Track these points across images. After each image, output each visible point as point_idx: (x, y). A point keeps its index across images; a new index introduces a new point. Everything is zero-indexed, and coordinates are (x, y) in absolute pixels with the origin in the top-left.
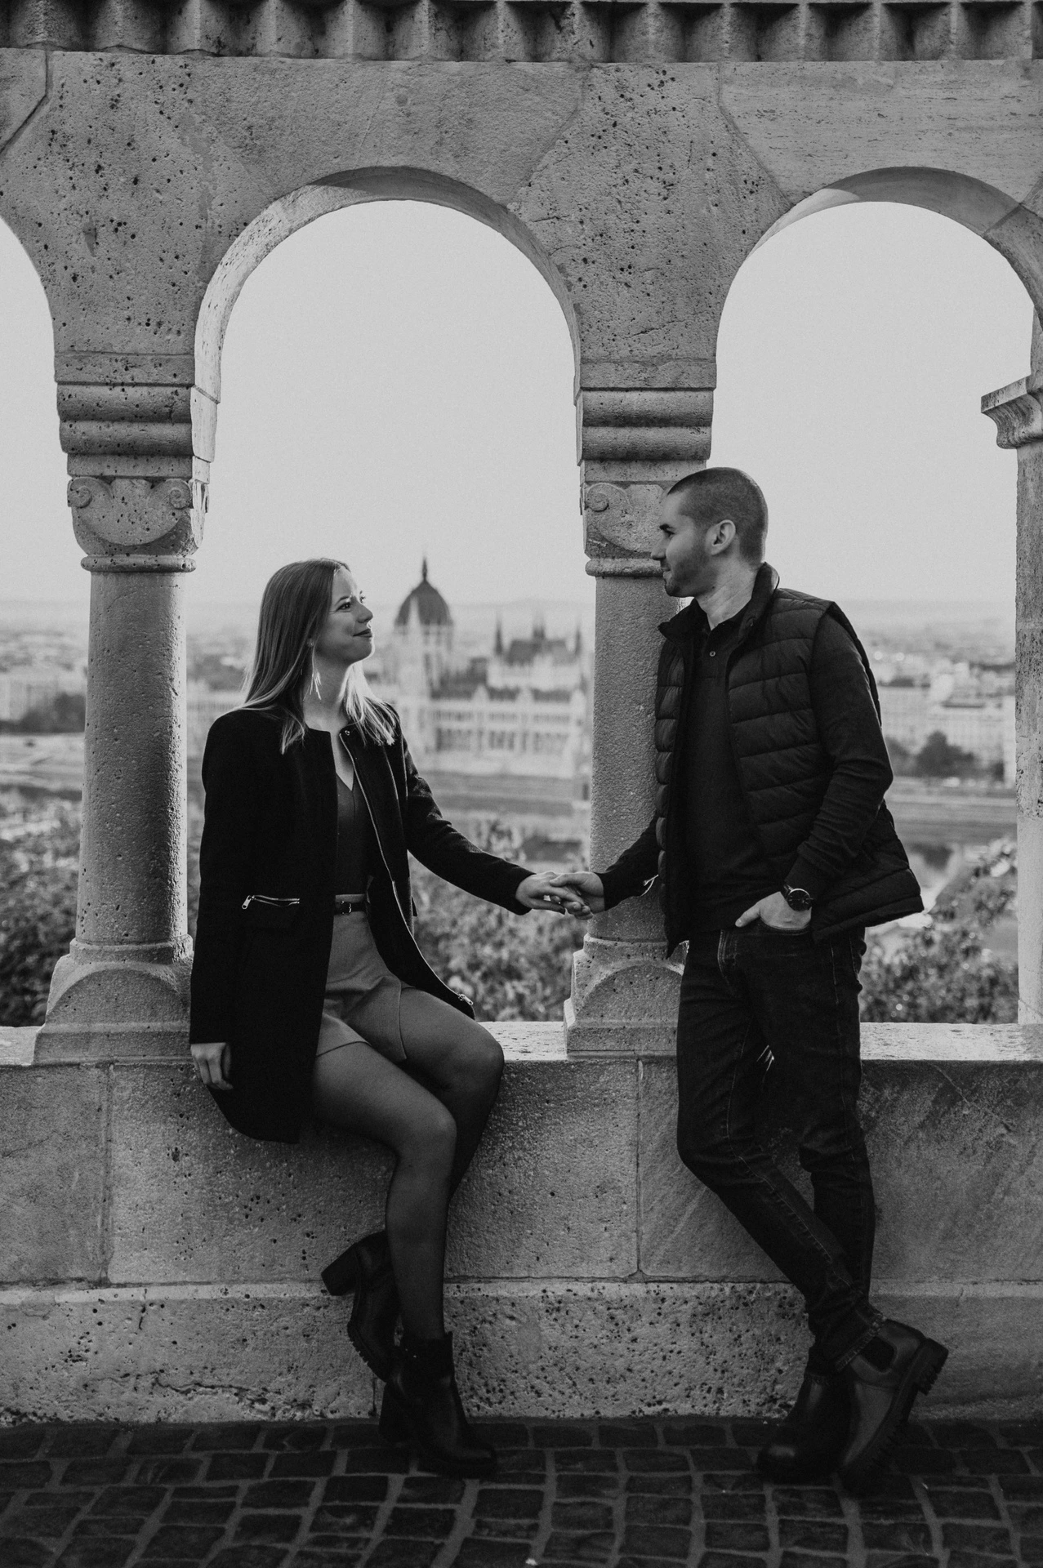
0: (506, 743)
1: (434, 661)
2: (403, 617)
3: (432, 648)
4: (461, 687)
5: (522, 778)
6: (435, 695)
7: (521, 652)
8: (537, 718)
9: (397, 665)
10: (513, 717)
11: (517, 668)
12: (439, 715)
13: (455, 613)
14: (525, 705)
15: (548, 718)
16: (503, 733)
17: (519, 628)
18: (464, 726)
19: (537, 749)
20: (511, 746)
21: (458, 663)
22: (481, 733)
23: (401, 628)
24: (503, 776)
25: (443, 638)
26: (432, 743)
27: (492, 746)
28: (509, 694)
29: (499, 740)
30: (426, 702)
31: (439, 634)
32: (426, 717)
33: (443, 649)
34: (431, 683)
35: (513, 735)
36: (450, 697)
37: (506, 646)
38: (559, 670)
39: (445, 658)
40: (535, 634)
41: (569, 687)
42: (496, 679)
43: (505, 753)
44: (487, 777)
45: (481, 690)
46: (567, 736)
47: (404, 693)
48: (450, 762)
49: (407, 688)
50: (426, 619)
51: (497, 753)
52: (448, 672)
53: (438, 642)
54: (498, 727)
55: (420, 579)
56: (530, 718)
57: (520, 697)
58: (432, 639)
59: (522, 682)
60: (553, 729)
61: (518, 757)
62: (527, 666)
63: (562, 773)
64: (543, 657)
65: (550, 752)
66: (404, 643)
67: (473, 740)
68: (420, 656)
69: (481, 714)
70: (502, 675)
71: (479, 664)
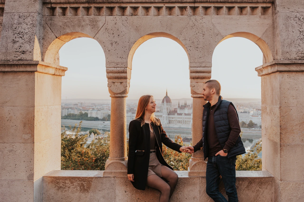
0: (180, 122)
1: (168, 109)
2: (163, 102)
3: (168, 107)
4: (173, 113)
5: (183, 128)
6: (168, 114)
7: (183, 107)
8: (185, 118)
9: (162, 110)
10: (181, 118)
11: (182, 110)
12: (169, 118)
13: (172, 101)
14: (183, 116)
15: (187, 118)
17: (182, 103)
18: (173, 119)
19: (185, 124)
21: (172, 109)
22: (176, 120)
23: (163, 103)
24: (180, 128)
26: (168, 123)
27: (178, 123)
28: (181, 114)
29: (179, 122)
30: (167, 115)
31: (169, 104)
32: (167, 118)
33: (170, 107)
34: (168, 112)
36: (171, 115)
37: (180, 107)
38: (189, 110)
39: (170, 108)
40: (185, 104)
41: (191, 113)
42: (178, 112)
43: (180, 124)
44: (177, 128)
45: (176, 113)
46: (190, 121)
47: (163, 114)
48: (171, 125)
49: (164, 113)
50: (167, 102)
51: (179, 124)
52: (171, 111)
53: (169, 106)
54: (179, 120)
55: (166, 95)
56: (184, 118)
57: (183, 115)
58: (168, 105)
59: (183, 112)
60: (188, 120)
61: (182, 125)
62: (184, 110)
63: (190, 127)
64: (186, 108)
65: (187, 124)
66: (163, 106)
67: (175, 122)
68: (166, 108)
69: (176, 117)
70: (180, 111)
71: (176, 109)
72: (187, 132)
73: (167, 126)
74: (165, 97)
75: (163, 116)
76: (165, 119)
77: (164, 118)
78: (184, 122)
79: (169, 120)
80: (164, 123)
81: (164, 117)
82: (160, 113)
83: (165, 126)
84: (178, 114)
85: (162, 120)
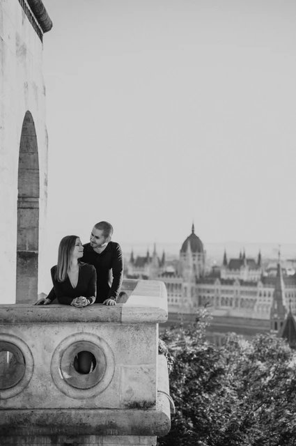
0: (229, 303)
1: (197, 267)
2: (184, 249)
3: (196, 262)
4: (209, 279)
5: (236, 318)
6: (198, 282)
7: (235, 264)
8: (242, 292)
9: (182, 269)
10: (232, 292)
11: (233, 271)
12: (200, 290)
13: (205, 248)
14: (236, 287)
15: (247, 293)
16: (227, 298)
17: (234, 254)
18: (211, 295)
19: (242, 306)
20: (231, 305)
21: (208, 269)
22: (218, 298)
23: (183, 253)
24: (228, 317)
25: (201, 258)
26: (197, 303)
27: (222, 304)
28: (230, 282)
29: (226, 302)
30: (194, 285)
31: (199, 256)
32: (194, 291)
33: (201, 262)
34: (196, 276)
35: (232, 299)
36: (204, 283)
37: (228, 261)
38: (251, 272)
39: (202, 266)
40: (241, 256)
42: (224, 275)
43: (228, 307)
44: (220, 317)
45: (218, 280)
46: (256, 300)
47: (184, 281)
49: (186, 279)
50: (194, 250)
51: (225, 307)
52: (203, 272)
53: (199, 260)
54: (225, 296)
55: (191, 233)
56: (239, 292)
57: (235, 283)
58: (197, 258)
59: (235, 277)
60: (250, 297)
61: (234, 309)
62: (237, 270)
63: (254, 316)
64: (245, 266)
65: (248, 307)
66: (185, 259)
67: (214, 301)
68: (191, 265)
69: (218, 290)
70: (227, 274)
71: (216, 269)
74: (188, 238)
75: (184, 285)
76: (189, 295)
77: (186, 291)
78: (239, 302)
79: (200, 297)
80: (186, 304)
81: (186, 288)
82: (176, 279)
83: (188, 312)
84: (224, 282)
85: (180, 296)
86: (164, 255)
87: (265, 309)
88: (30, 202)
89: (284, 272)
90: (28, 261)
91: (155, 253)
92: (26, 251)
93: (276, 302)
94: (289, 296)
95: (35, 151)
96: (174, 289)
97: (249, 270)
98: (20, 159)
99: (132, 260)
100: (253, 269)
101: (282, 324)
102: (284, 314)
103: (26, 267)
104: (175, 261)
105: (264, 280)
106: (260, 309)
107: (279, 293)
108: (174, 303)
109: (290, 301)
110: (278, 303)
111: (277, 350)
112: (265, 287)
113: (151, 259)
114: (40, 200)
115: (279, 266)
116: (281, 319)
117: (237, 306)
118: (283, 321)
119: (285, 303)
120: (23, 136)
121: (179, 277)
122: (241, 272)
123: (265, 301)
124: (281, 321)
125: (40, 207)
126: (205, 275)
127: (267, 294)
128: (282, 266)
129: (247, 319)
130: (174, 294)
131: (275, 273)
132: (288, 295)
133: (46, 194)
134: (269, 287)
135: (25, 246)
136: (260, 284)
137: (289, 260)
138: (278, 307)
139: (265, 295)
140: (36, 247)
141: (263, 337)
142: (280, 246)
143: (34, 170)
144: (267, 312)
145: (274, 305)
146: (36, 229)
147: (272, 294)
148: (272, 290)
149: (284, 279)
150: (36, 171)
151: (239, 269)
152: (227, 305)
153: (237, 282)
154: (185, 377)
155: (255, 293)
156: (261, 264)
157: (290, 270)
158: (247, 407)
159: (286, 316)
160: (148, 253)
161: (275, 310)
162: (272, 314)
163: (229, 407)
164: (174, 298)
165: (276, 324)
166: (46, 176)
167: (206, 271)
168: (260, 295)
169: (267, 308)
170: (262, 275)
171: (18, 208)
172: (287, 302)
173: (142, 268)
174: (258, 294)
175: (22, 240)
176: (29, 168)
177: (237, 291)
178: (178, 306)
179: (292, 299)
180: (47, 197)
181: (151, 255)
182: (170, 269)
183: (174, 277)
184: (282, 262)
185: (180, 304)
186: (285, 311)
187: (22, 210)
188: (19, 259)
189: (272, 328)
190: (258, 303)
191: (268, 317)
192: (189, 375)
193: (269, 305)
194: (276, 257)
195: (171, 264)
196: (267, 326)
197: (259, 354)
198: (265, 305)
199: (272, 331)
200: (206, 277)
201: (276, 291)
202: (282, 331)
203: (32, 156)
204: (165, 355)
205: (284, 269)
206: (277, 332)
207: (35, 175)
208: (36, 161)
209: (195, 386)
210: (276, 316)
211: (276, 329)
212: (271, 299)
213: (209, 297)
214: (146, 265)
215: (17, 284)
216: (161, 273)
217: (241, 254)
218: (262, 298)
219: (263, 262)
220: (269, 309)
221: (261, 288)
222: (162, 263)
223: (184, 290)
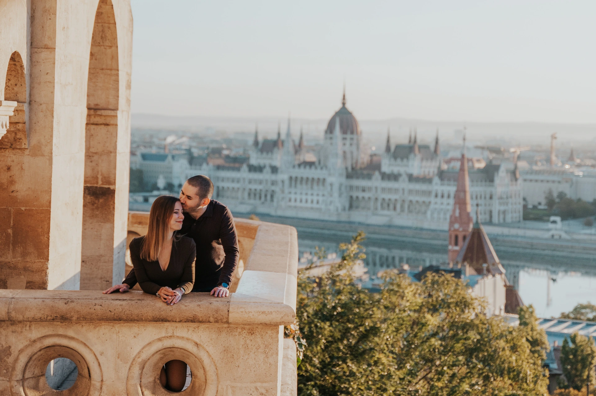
0: (391, 206)
1: (349, 156)
2: (330, 129)
3: (347, 148)
4: (365, 172)
6: (349, 176)
7: (402, 152)
8: (410, 191)
9: (326, 158)
10: (396, 191)
11: (399, 161)
12: (351, 188)
13: (362, 127)
14: (403, 184)
15: (417, 192)
16: (390, 200)
18: (366, 195)
19: (410, 211)
20: (395, 209)
21: (364, 158)
22: (376, 199)
23: (329, 135)
24: (390, 226)
25: (355, 141)
26: (347, 205)
27: (383, 208)
28: (394, 177)
29: (387, 205)
30: (343, 180)
31: (352, 139)
32: (343, 188)
33: (354, 148)
34: (347, 168)
35: (396, 200)
36: (358, 178)
37: (393, 148)
38: (424, 163)
39: (355, 153)
40: (410, 141)
41: (431, 174)
42: (385, 168)
43: (391, 213)
44: (379, 226)
45: (377, 174)
46: (430, 203)
47: (330, 175)
48: (358, 216)
49: (332, 171)
50: (344, 131)
51: (386, 212)
52: (357, 163)
53: (351, 145)
54: (387, 196)
55: (340, 106)
56: (406, 192)
57: (401, 179)
58: (348, 142)
59: (402, 170)
60: (421, 199)
61: (399, 214)
62: (405, 160)
63: (426, 225)
64: (415, 155)
65: (418, 213)
66: (331, 144)
67: (372, 204)
68: (340, 152)
69: (376, 188)
70: (390, 165)
71: (375, 159)
72: (416, 243)
73: (344, 217)
74: (337, 114)
75: (330, 180)
76: (336, 194)
77: (331, 189)
78: (406, 206)
79: (351, 197)
80: (332, 208)
81: (331, 185)
82: (319, 171)
83: (334, 218)
84: (386, 177)
85: (323, 195)
86: (301, 138)
87: (442, 216)
88: (105, 116)
89: (470, 164)
90: (101, 200)
91: (288, 134)
92: (98, 186)
93: (457, 206)
94: (477, 198)
95: (114, 44)
96: (315, 187)
97: (422, 160)
98: (92, 54)
99: (256, 143)
100: (427, 159)
101: (464, 238)
102: (468, 224)
103: (97, 208)
104: (316, 145)
105: (441, 174)
106: (435, 215)
107: (462, 194)
108: (315, 205)
109: (477, 205)
110: (460, 209)
111: (455, 296)
112: (442, 185)
113: (283, 142)
114: (119, 114)
115: (463, 156)
116: (464, 230)
117: (402, 210)
118: (467, 234)
119: (470, 208)
120: (97, 22)
121: (322, 168)
122: (411, 163)
123: (442, 204)
124: (463, 233)
125: (119, 124)
126: (359, 166)
127: (446, 195)
128: (468, 155)
129: (416, 229)
130: (315, 193)
131: (458, 165)
132: (474, 197)
133: (128, 101)
134: (449, 185)
135: (97, 178)
136: (436, 180)
137: (477, 147)
138: (460, 213)
139: (442, 196)
140: (112, 180)
141: (437, 278)
142: (465, 128)
143: (111, 70)
144: (446, 219)
145: (454, 211)
146: (112, 154)
147: (452, 195)
148: (452, 189)
149: (469, 173)
150: (114, 72)
151: (407, 158)
152: (389, 209)
153: (405, 177)
154: (324, 341)
155: (429, 193)
156: (439, 152)
157: (478, 161)
158: (410, 382)
159: (471, 226)
160: (279, 134)
161: (456, 218)
162: (452, 223)
163: (385, 384)
164: (315, 198)
165: (456, 237)
166: (129, 75)
167: (360, 161)
168: (436, 196)
169: (445, 214)
170: (439, 168)
171: (87, 124)
172: (472, 205)
173: (270, 154)
174: (433, 194)
175: (93, 170)
176: (104, 67)
177: (403, 190)
178: (319, 210)
179: (480, 202)
180: (129, 105)
181: (283, 137)
182: (310, 157)
183: (316, 168)
184: (468, 149)
185: (323, 207)
186: (469, 219)
187: (93, 127)
188: (88, 197)
189: (450, 244)
190: (432, 206)
191: (446, 227)
192: (330, 339)
193: (448, 210)
194: (461, 142)
195: (311, 149)
196: (445, 240)
197: (430, 300)
198: (442, 209)
199: (450, 247)
200: (361, 169)
201: (457, 191)
202: (465, 247)
203: (109, 51)
204: (294, 338)
205: (470, 160)
206: (457, 248)
207: (113, 78)
208: (115, 57)
209: (338, 353)
210: (457, 226)
211: (456, 244)
212: (452, 201)
213: (363, 198)
214: (276, 150)
215: (83, 232)
216: (297, 162)
217: (410, 138)
218: (439, 200)
219: (441, 149)
220: (448, 216)
221: (437, 186)
222: (298, 148)
223: (329, 188)
